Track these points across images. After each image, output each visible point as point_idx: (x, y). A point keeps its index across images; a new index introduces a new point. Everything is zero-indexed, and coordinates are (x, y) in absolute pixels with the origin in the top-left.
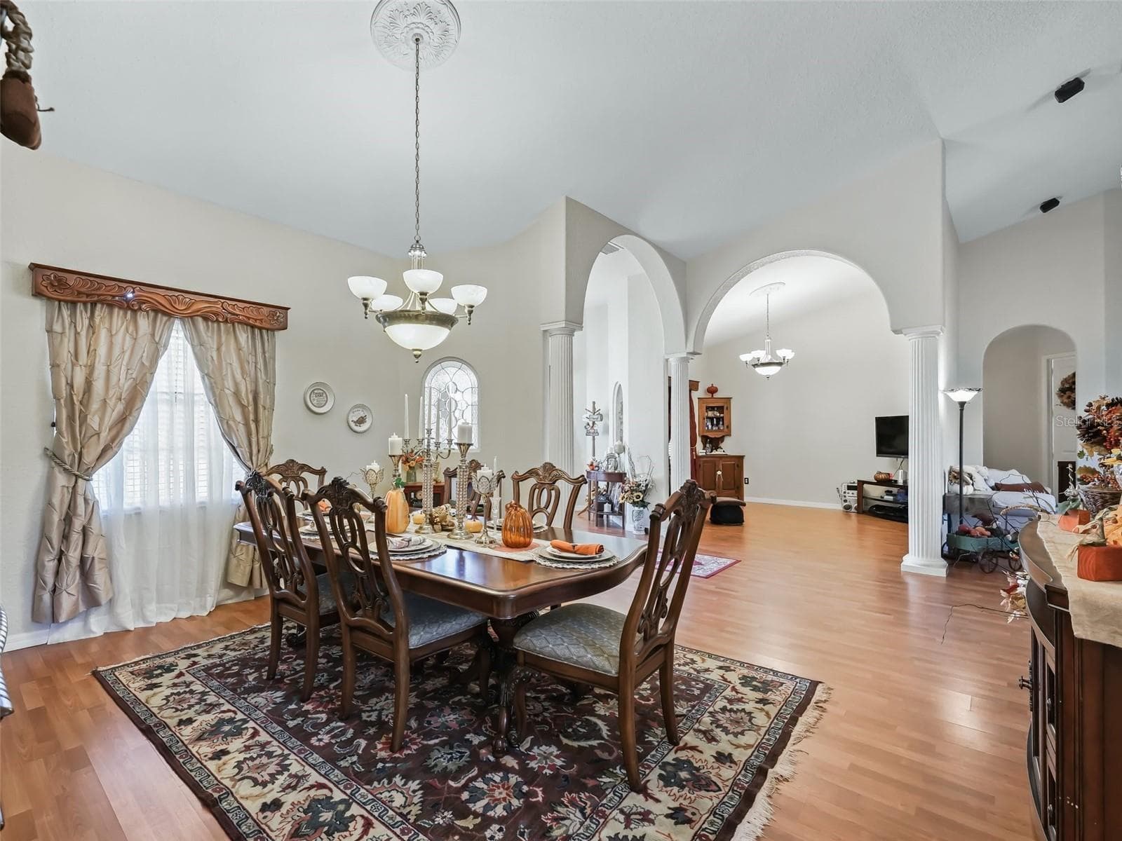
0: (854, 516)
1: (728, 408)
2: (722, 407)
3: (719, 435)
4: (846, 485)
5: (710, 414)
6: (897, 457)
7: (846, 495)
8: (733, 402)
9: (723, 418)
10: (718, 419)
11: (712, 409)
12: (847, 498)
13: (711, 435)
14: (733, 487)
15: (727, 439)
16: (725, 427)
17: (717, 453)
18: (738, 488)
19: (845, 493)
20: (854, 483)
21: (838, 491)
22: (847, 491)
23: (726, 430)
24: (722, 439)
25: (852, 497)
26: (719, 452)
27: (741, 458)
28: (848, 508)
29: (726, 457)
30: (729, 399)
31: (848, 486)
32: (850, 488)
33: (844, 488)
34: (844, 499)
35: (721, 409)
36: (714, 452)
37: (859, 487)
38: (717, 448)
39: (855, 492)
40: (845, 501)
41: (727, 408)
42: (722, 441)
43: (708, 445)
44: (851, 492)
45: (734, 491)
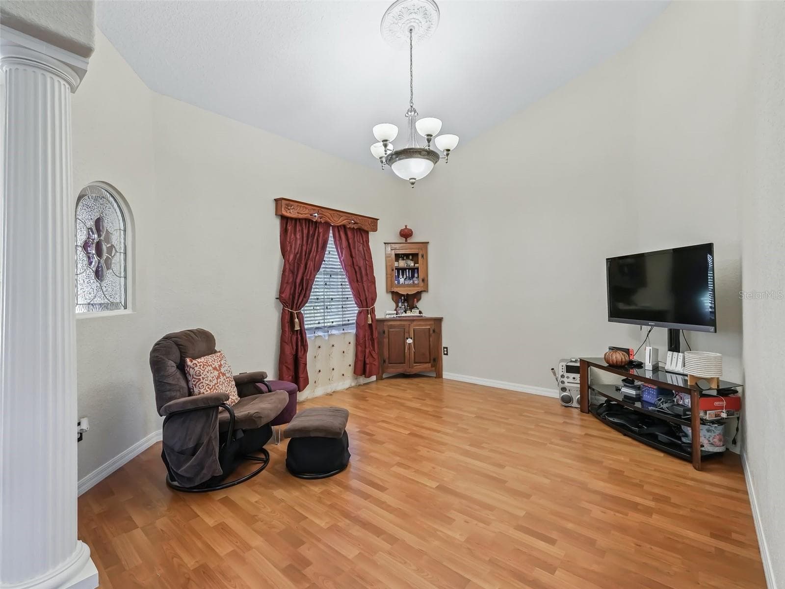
0: (576, 412)
1: (425, 256)
2: (417, 255)
3: (412, 291)
4: (564, 364)
5: (402, 264)
6: (642, 324)
7: (565, 380)
8: (430, 248)
9: (418, 269)
10: (414, 270)
11: (406, 256)
12: (566, 385)
13: (403, 291)
14: (428, 360)
15: (424, 296)
16: (421, 280)
17: (412, 314)
18: (434, 360)
19: (563, 376)
20: (576, 361)
21: (555, 374)
22: (566, 375)
23: (422, 284)
24: (417, 296)
25: (573, 382)
26: (415, 313)
27: (439, 321)
28: (567, 400)
29: (421, 319)
30: (426, 243)
31: (567, 367)
32: (570, 369)
33: (561, 370)
34: (562, 385)
35: (414, 257)
36: (409, 314)
37: (581, 368)
38: (412, 307)
39: (577, 376)
40: (564, 389)
41: (423, 256)
42: (418, 300)
43: (400, 304)
44: (572, 375)
45: (430, 365)
